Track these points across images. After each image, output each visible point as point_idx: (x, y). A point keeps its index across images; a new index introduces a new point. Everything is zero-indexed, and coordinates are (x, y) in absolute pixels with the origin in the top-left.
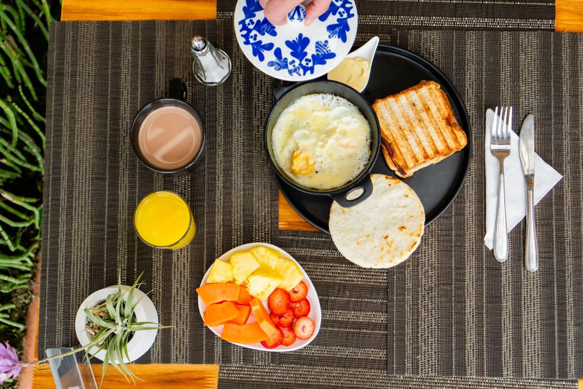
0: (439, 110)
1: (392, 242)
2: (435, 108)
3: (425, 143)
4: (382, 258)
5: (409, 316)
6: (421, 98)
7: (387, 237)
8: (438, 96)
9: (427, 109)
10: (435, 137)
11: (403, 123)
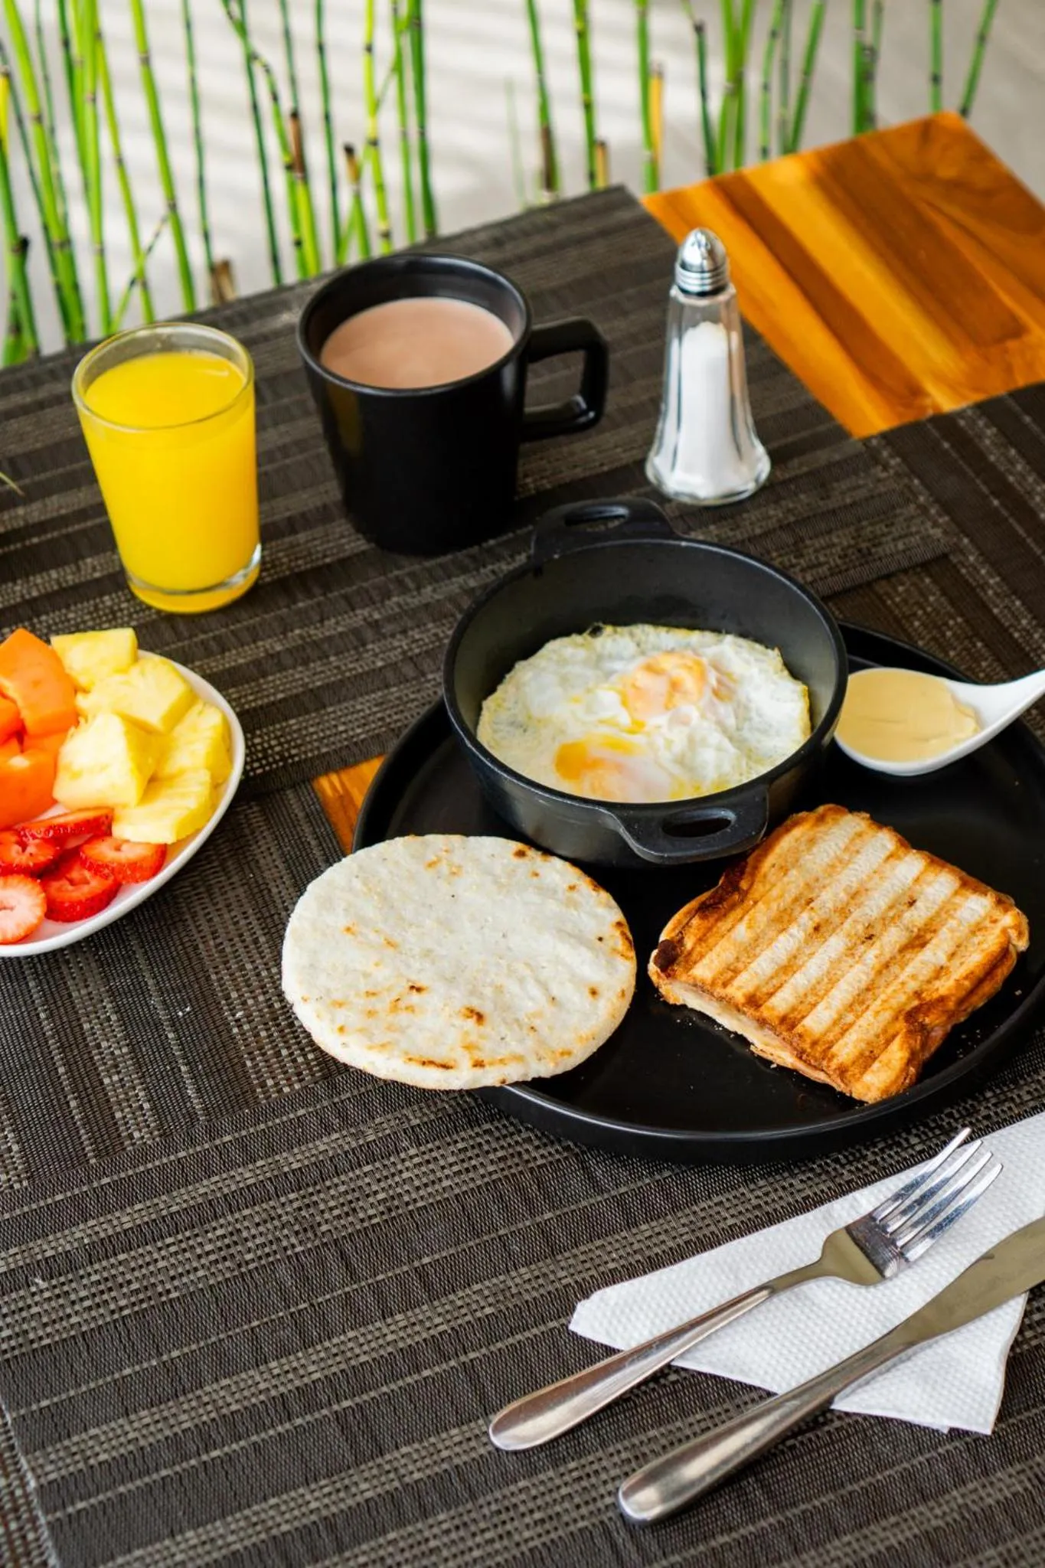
0: (940, 972)
1: (410, 1009)
2: (942, 958)
3: (800, 981)
4: (340, 1005)
5: (179, 1200)
6: (945, 911)
7: (419, 990)
8: (985, 946)
9: (918, 941)
10: (841, 995)
11: (828, 898)
